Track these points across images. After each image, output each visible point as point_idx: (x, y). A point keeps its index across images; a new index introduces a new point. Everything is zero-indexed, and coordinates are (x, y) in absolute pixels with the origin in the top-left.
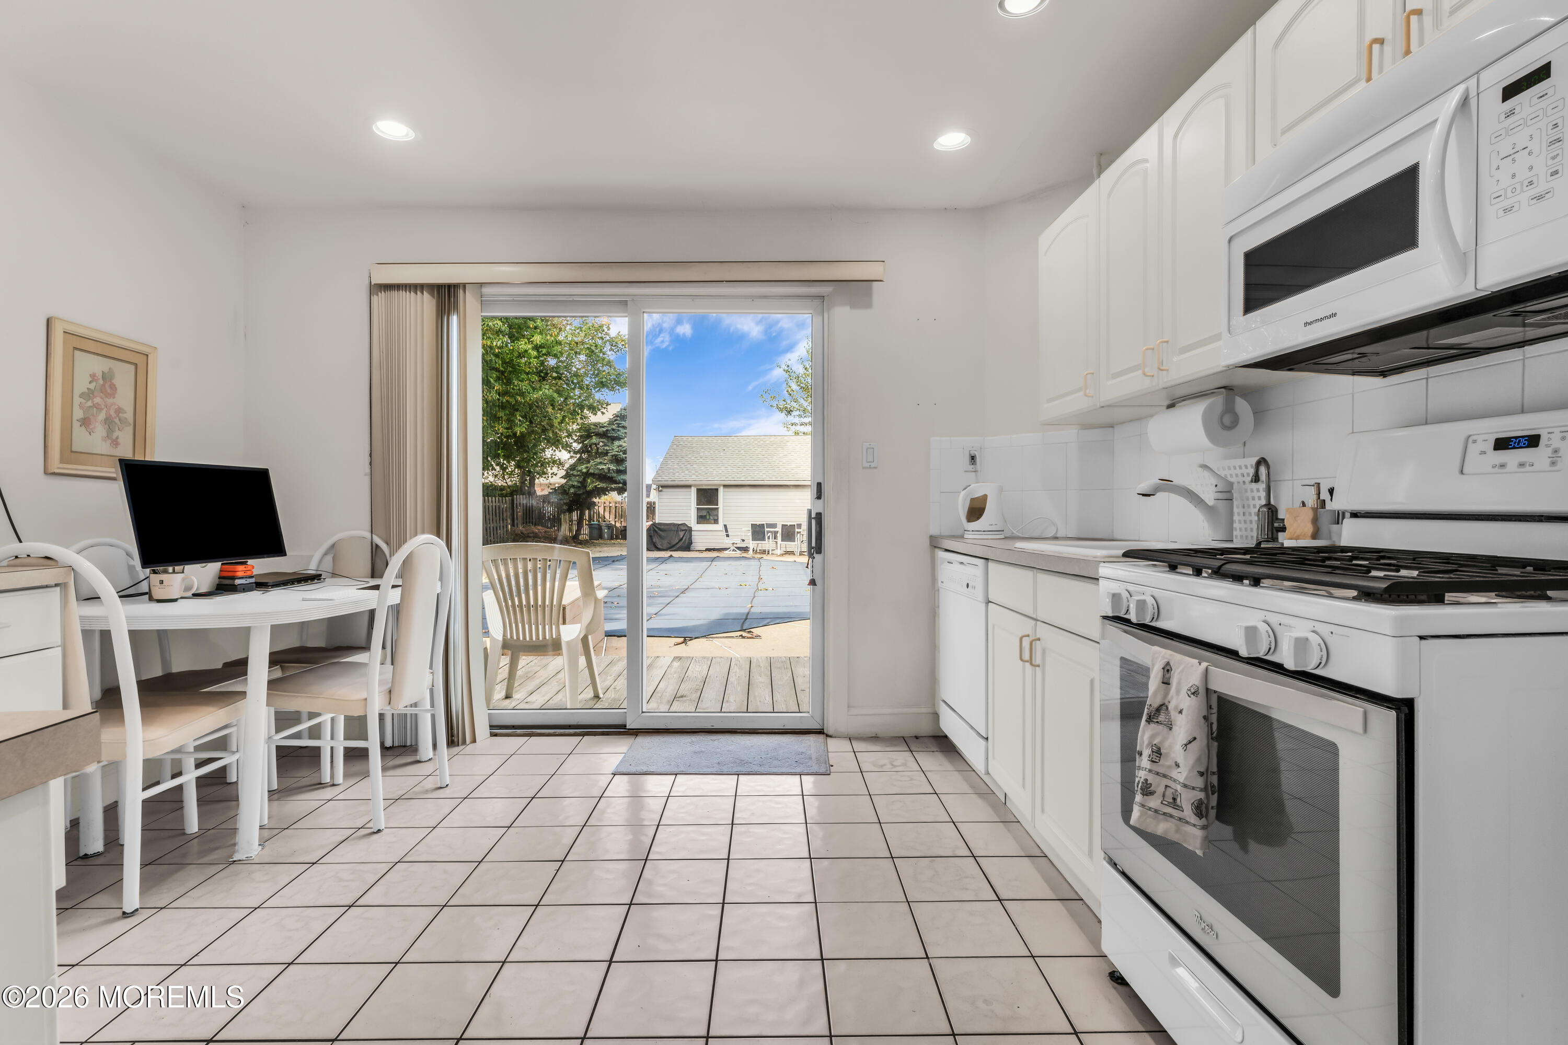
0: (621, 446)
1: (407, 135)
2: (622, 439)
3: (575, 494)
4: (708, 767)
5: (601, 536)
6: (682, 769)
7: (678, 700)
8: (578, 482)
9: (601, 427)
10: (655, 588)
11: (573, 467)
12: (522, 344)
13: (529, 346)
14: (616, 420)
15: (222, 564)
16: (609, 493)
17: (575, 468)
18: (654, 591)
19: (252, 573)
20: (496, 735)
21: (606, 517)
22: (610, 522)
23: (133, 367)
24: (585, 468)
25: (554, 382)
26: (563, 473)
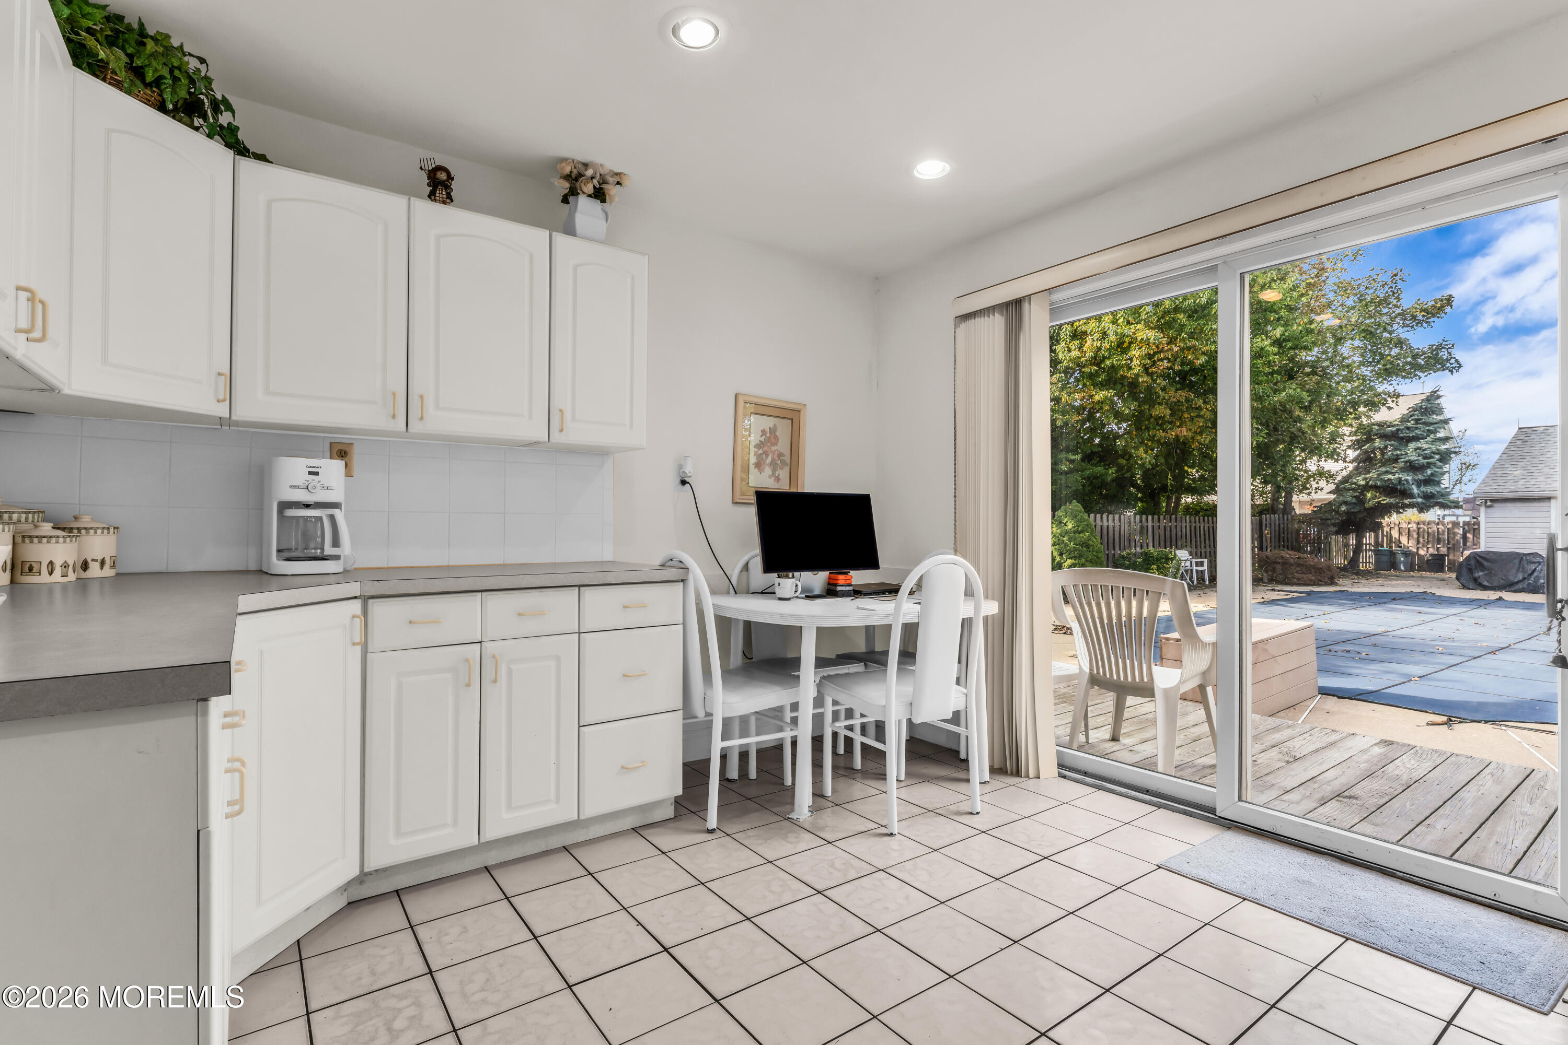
0: (1419, 448)
1: (943, 170)
2: (1423, 439)
3: (1347, 513)
4: (1301, 907)
5: (1393, 565)
6: (1259, 895)
7: (1341, 801)
8: (1353, 497)
9: (1389, 426)
10: (1444, 640)
11: (1345, 480)
12: (1258, 342)
13: (1266, 343)
14: (1411, 416)
15: (830, 573)
16: (1404, 510)
17: (1348, 480)
18: (1438, 645)
19: (851, 582)
20: (1064, 777)
21: (1403, 542)
22: (1408, 548)
23: (790, 421)
24: (1363, 480)
25: (1306, 379)
26: (1332, 487)
